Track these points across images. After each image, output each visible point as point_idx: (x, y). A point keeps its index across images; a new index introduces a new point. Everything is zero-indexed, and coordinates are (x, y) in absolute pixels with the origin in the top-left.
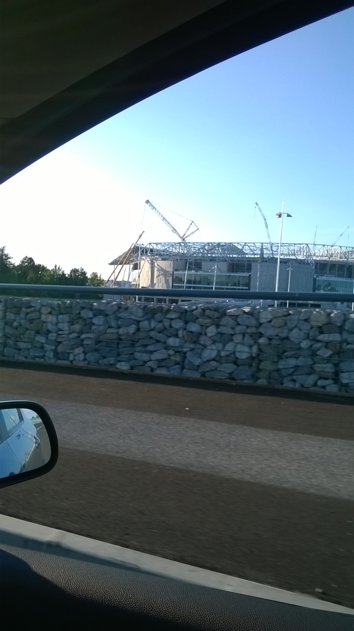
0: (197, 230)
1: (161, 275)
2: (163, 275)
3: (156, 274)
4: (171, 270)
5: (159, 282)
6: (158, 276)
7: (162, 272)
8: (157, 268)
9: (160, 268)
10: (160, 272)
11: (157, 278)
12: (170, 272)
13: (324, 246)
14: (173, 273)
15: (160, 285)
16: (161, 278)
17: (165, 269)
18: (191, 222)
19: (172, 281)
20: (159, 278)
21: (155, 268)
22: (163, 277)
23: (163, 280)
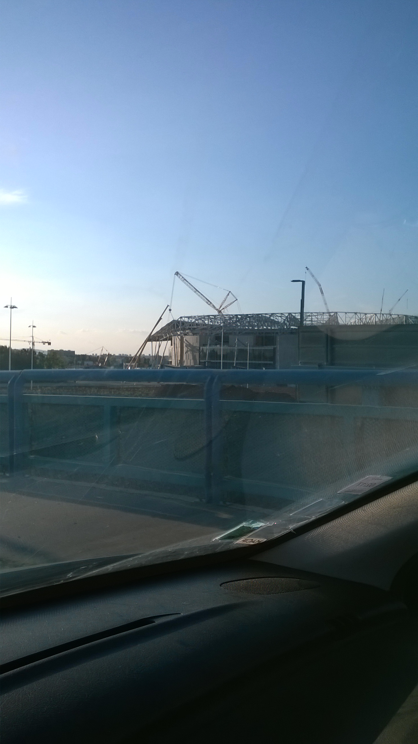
0: (235, 301)
1: (189, 351)
2: (191, 350)
3: (185, 349)
4: (197, 345)
5: (187, 359)
6: (187, 352)
7: (190, 348)
8: (186, 344)
9: (188, 344)
10: (188, 348)
11: (186, 354)
12: (197, 348)
13: (356, 313)
14: (200, 348)
15: (189, 361)
16: (189, 354)
17: (192, 344)
18: (229, 292)
19: (198, 357)
20: (188, 354)
21: (184, 343)
22: (191, 353)
23: (191, 357)
